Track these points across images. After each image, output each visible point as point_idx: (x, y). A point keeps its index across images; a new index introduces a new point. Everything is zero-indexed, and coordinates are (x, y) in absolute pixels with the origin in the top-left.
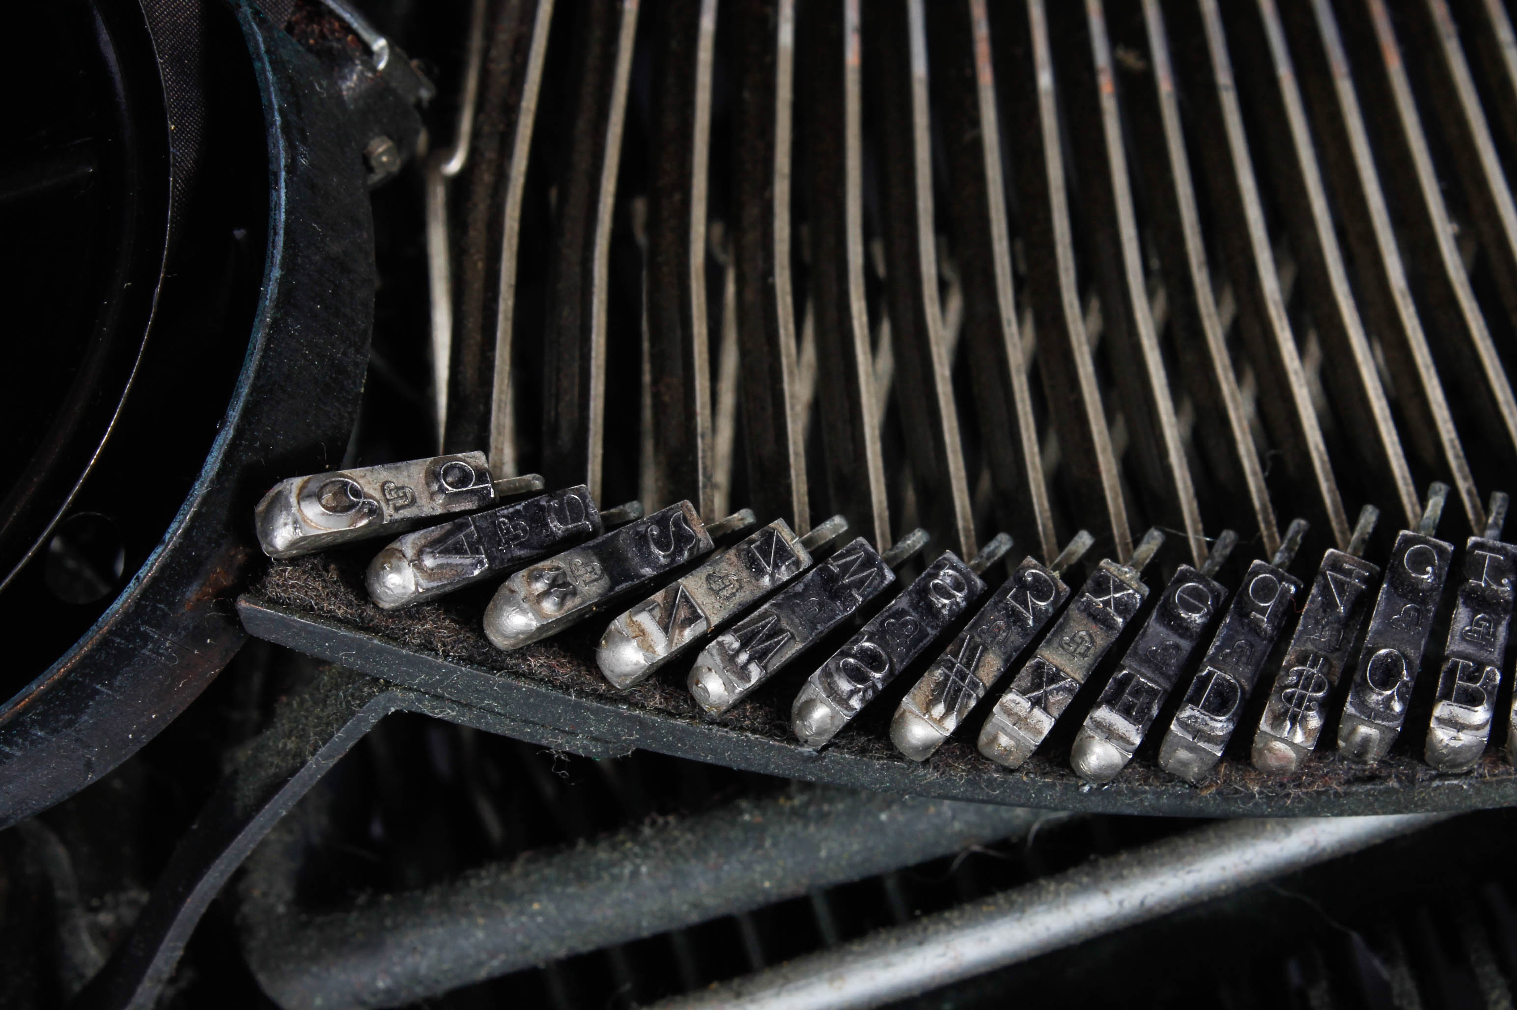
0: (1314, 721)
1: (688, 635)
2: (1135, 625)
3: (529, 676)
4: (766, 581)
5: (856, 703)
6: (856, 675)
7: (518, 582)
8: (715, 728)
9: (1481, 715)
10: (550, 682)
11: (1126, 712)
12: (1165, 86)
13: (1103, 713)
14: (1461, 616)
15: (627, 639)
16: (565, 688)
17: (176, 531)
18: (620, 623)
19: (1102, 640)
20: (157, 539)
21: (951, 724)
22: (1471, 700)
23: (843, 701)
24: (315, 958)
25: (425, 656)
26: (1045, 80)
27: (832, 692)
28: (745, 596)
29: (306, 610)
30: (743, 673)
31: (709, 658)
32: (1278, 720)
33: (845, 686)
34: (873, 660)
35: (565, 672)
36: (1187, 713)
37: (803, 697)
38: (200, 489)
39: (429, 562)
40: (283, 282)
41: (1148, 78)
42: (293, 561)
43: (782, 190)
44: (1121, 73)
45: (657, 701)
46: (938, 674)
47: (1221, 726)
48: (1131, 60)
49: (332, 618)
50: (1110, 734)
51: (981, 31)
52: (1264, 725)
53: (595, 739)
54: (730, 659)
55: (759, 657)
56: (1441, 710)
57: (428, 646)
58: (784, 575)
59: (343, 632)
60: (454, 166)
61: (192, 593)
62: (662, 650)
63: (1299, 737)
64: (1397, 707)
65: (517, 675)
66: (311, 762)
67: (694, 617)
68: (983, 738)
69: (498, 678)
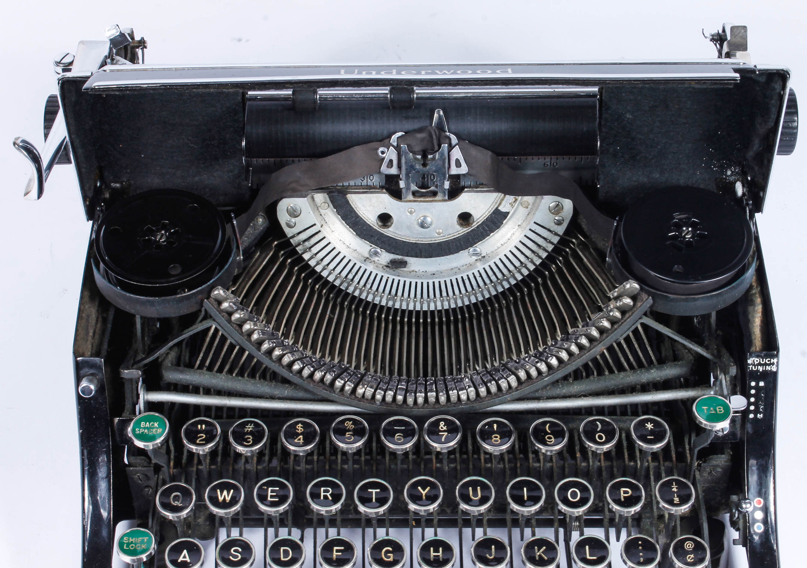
0: (323, 373)
1: (255, 328)
2: (306, 357)
3: (233, 327)
4: (266, 329)
5: (271, 346)
6: (272, 343)
7: (239, 311)
8: (251, 345)
9: (343, 382)
10: (235, 329)
11: (302, 363)
12: (335, 320)
13: (299, 362)
14: (345, 374)
15: (248, 324)
16: (236, 330)
17: (203, 286)
18: (248, 322)
19: (301, 356)
20: (201, 286)
21: (281, 353)
22: (342, 380)
23: (269, 345)
24: (173, 370)
25: (222, 318)
26: (320, 311)
27: (269, 342)
28: (263, 329)
29: (212, 305)
30: (260, 335)
31: (256, 332)
32: (319, 372)
33: (270, 343)
34: (275, 343)
35: (237, 328)
36: (309, 366)
37: (264, 343)
38: (209, 283)
39: (231, 304)
40: (228, 268)
41: (333, 318)
42: (214, 299)
43: (281, 303)
44: (329, 316)
45: (246, 337)
46: (281, 348)
47: (312, 369)
48: (332, 316)
49: (214, 307)
50: (298, 364)
51: (312, 307)
52: (317, 371)
53: (235, 341)
54: (259, 333)
55: (263, 335)
56: (339, 380)
57: (223, 316)
58: (268, 330)
59: (215, 310)
60: (233, 289)
61: (200, 296)
62: (252, 327)
63: (321, 374)
64: (333, 375)
65: (231, 326)
66: (199, 328)
67: (257, 326)
68: (283, 359)
69: (229, 325)
